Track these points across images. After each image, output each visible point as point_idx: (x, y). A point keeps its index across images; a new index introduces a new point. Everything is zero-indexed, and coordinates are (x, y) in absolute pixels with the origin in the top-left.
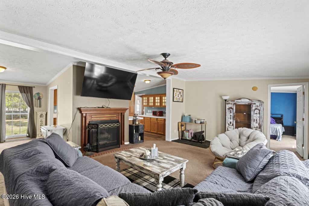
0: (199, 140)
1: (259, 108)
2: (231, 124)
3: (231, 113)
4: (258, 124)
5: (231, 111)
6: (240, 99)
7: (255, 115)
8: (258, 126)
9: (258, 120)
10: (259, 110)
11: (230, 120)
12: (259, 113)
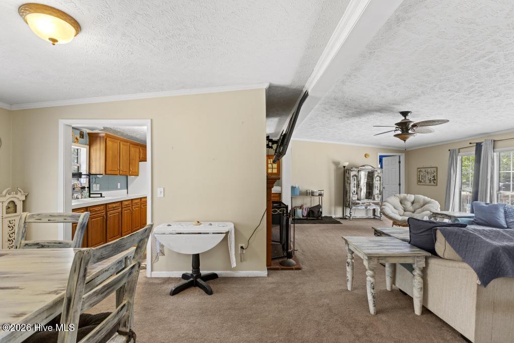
0: (318, 217)
1: (380, 175)
2: (355, 193)
3: (355, 180)
4: (378, 191)
5: (355, 179)
6: (363, 166)
7: (377, 182)
8: (379, 193)
9: (379, 187)
10: (380, 177)
11: (353, 188)
12: (380, 180)
